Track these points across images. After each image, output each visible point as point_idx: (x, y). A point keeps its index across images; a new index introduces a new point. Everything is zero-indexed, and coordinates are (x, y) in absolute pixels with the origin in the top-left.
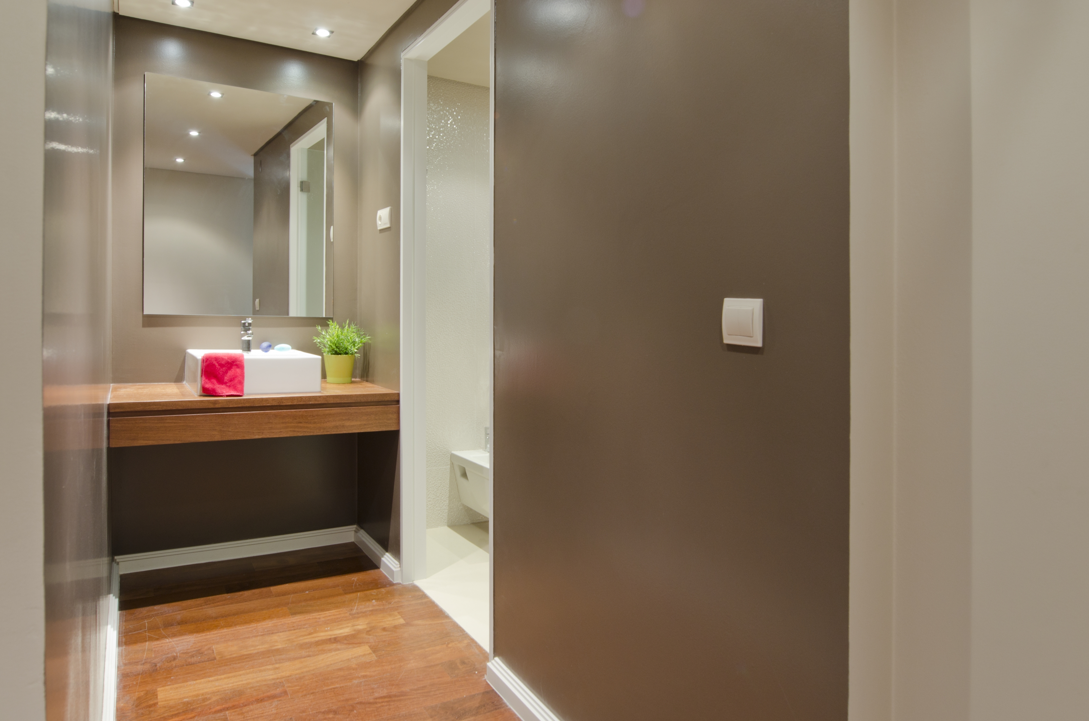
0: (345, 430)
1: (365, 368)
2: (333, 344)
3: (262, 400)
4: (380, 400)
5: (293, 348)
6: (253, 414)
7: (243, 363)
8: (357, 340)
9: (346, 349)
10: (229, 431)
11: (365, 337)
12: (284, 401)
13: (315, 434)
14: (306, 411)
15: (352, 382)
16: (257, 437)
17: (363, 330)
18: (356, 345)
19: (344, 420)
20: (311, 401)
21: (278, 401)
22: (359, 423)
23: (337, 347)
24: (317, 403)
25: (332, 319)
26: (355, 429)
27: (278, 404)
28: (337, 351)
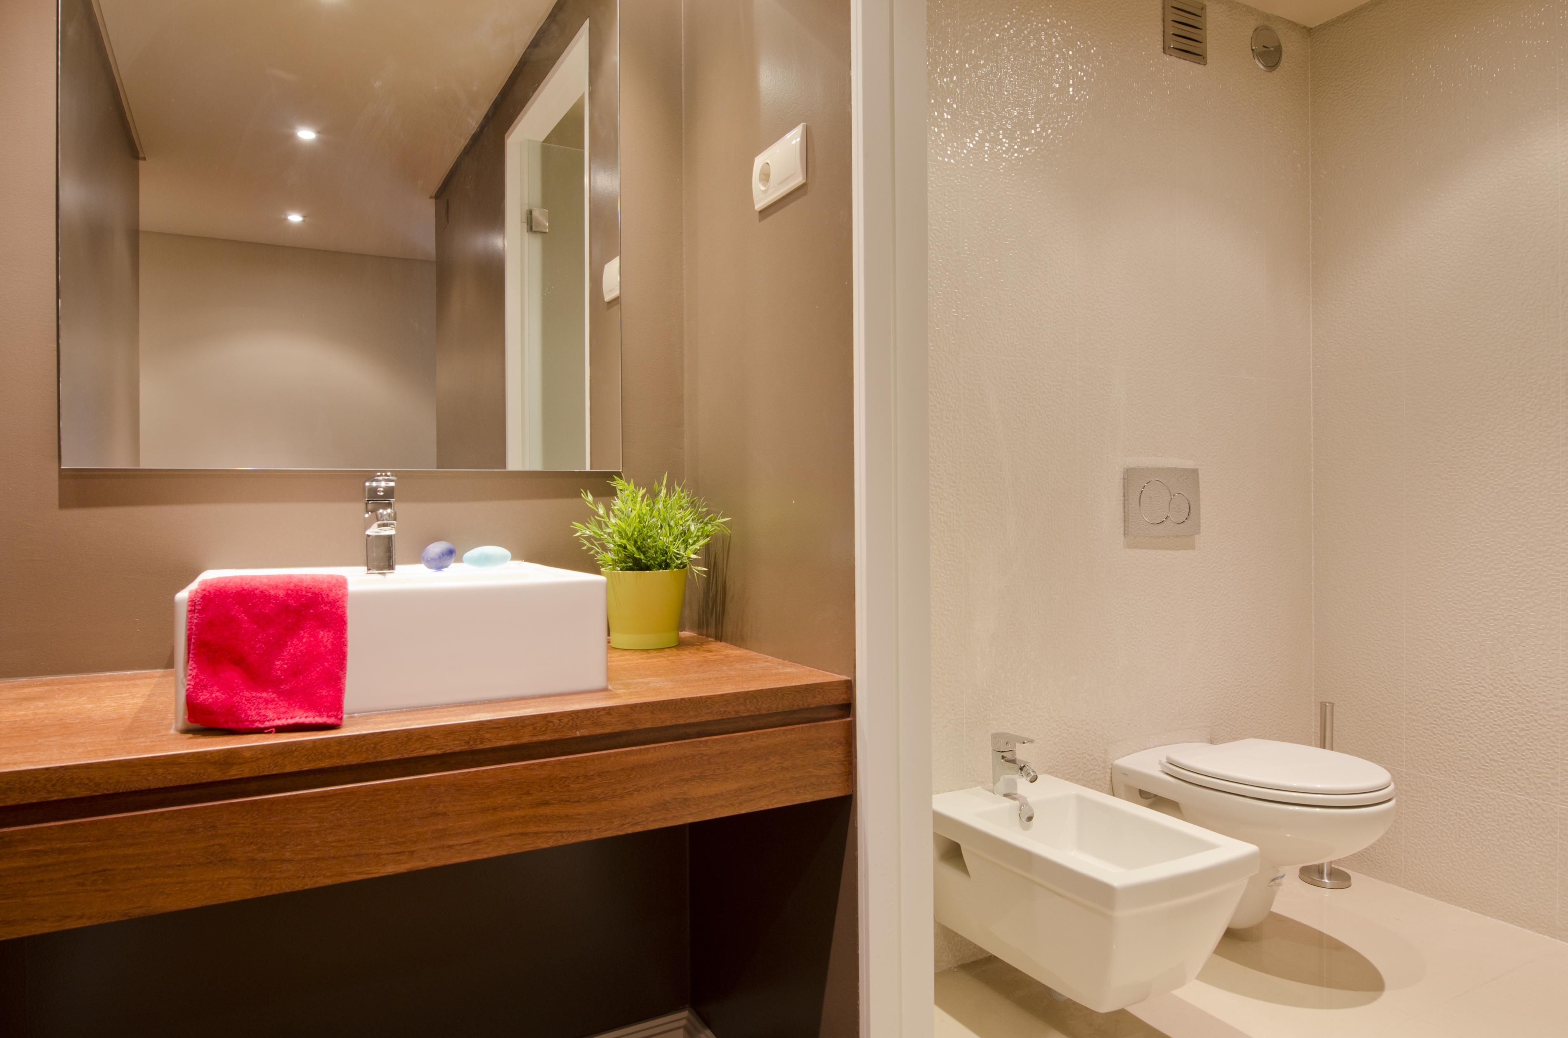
0: (691, 814)
1: (710, 605)
2: (628, 540)
3: (408, 735)
4: (795, 708)
5: (515, 557)
6: (375, 789)
7: (343, 607)
8: (692, 528)
9: (665, 553)
10: (283, 861)
11: (714, 521)
12: (488, 736)
13: (594, 838)
14: (562, 763)
15: (681, 644)
16: (390, 869)
17: (703, 502)
18: (691, 541)
19: (687, 780)
20: (577, 728)
21: (466, 738)
22: (732, 786)
23: (638, 549)
24: (598, 731)
25: (619, 475)
26: (722, 806)
27: (465, 748)
28: (640, 559)
